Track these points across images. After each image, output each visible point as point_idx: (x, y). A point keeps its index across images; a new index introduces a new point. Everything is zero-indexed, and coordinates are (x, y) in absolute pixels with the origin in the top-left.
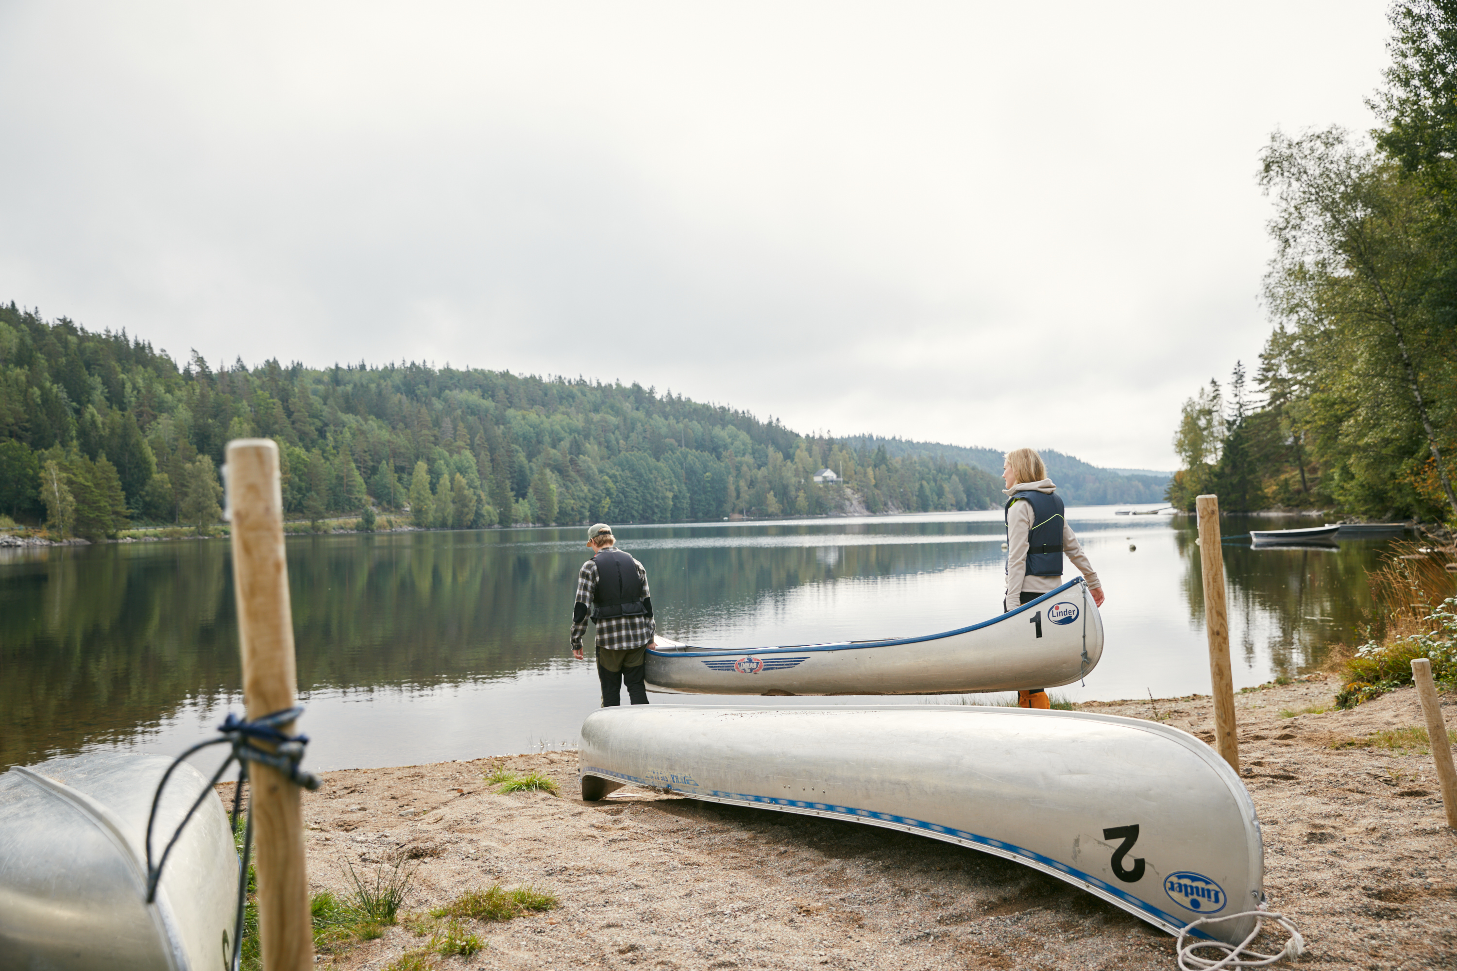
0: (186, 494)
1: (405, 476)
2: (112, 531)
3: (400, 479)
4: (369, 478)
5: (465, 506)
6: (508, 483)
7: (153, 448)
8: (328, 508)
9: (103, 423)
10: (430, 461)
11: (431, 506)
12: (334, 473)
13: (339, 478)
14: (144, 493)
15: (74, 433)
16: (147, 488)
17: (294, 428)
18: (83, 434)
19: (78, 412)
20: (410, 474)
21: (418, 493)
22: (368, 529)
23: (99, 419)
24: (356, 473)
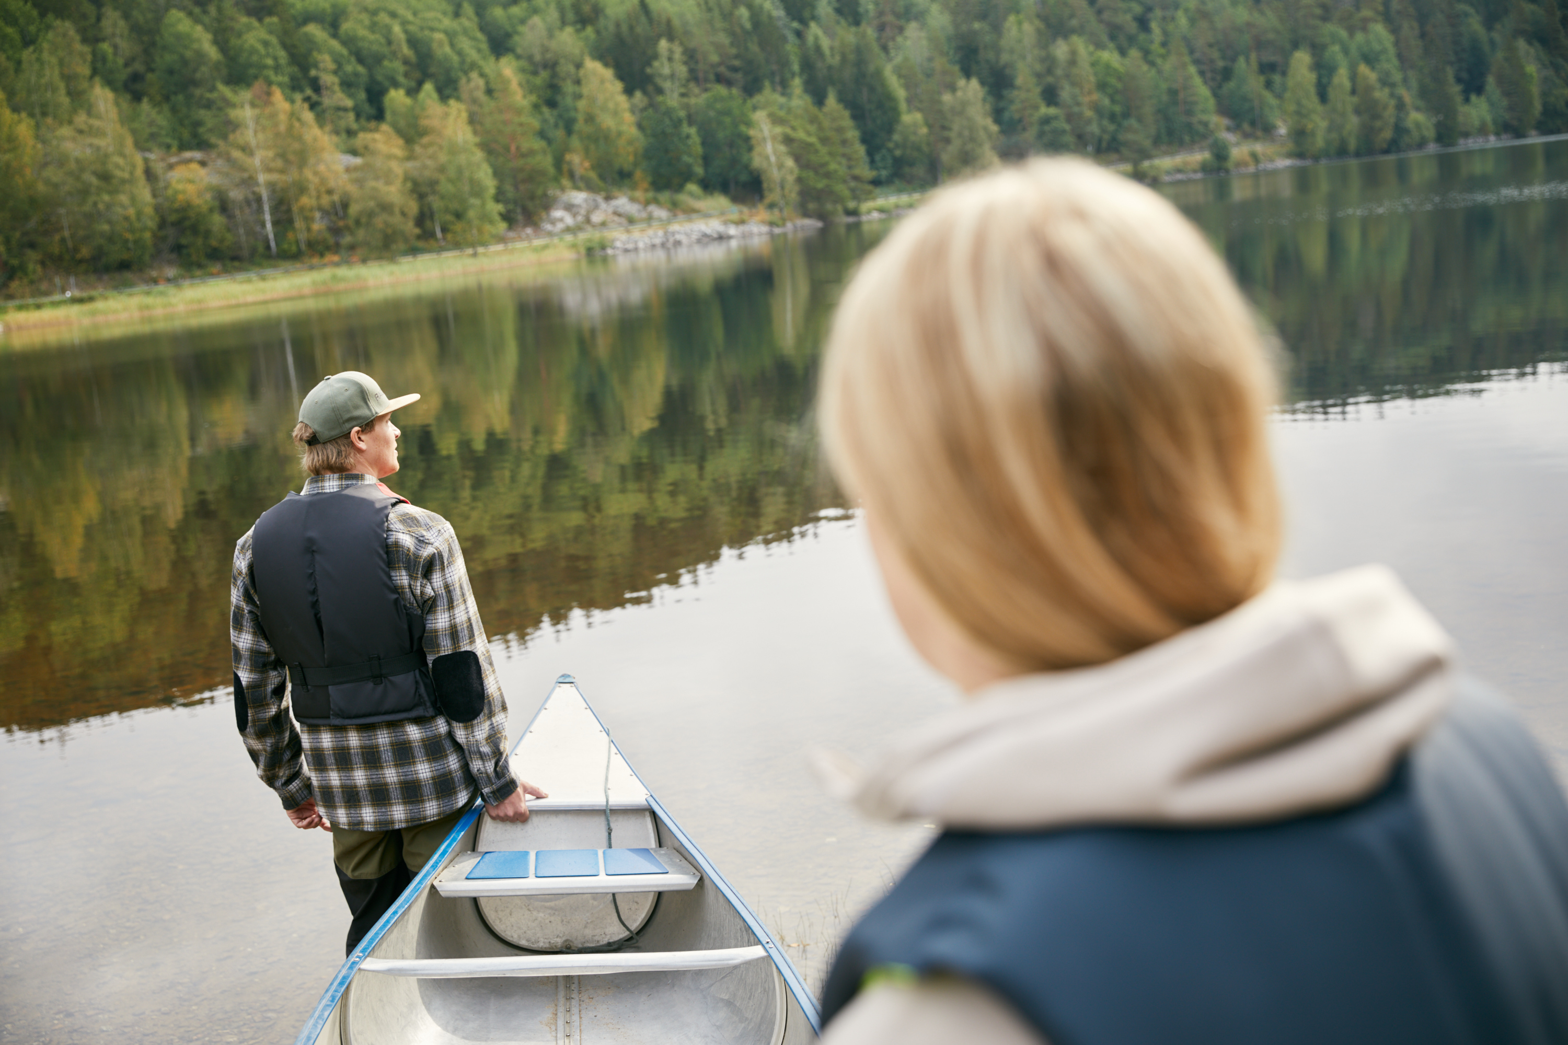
0: (948, 141)
1: (1277, 78)
2: (851, 205)
3: (1269, 85)
4: (1220, 87)
5: (1376, 116)
6: (1450, 73)
7: (900, 76)
8: (1157, 141)
9: (832, 48)
10: (1317, 49)
11: (1319, 124)
12: (1164, 86)
13: (1173, 93)
14: (891, 145)
15: (796, 67)
16: (896, 137)
17: (1101, 21)
18: (807, 66)
19: (799, 34)
20: (1284, 74)
21: (1299, 104)
22: (1219, 169)
23: (825, 43)
24: (1197, 81)
